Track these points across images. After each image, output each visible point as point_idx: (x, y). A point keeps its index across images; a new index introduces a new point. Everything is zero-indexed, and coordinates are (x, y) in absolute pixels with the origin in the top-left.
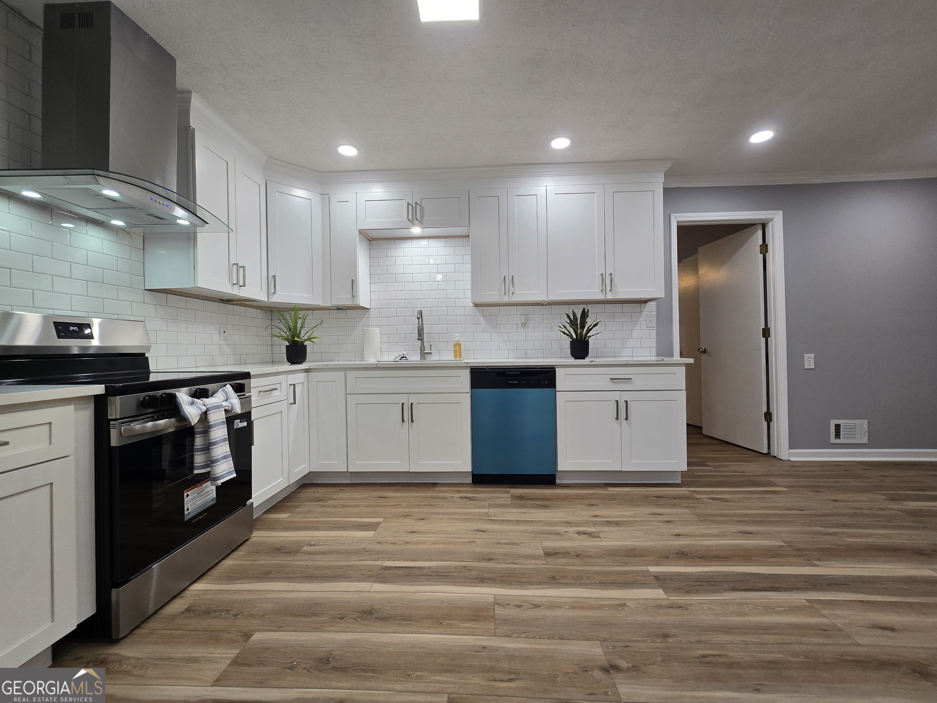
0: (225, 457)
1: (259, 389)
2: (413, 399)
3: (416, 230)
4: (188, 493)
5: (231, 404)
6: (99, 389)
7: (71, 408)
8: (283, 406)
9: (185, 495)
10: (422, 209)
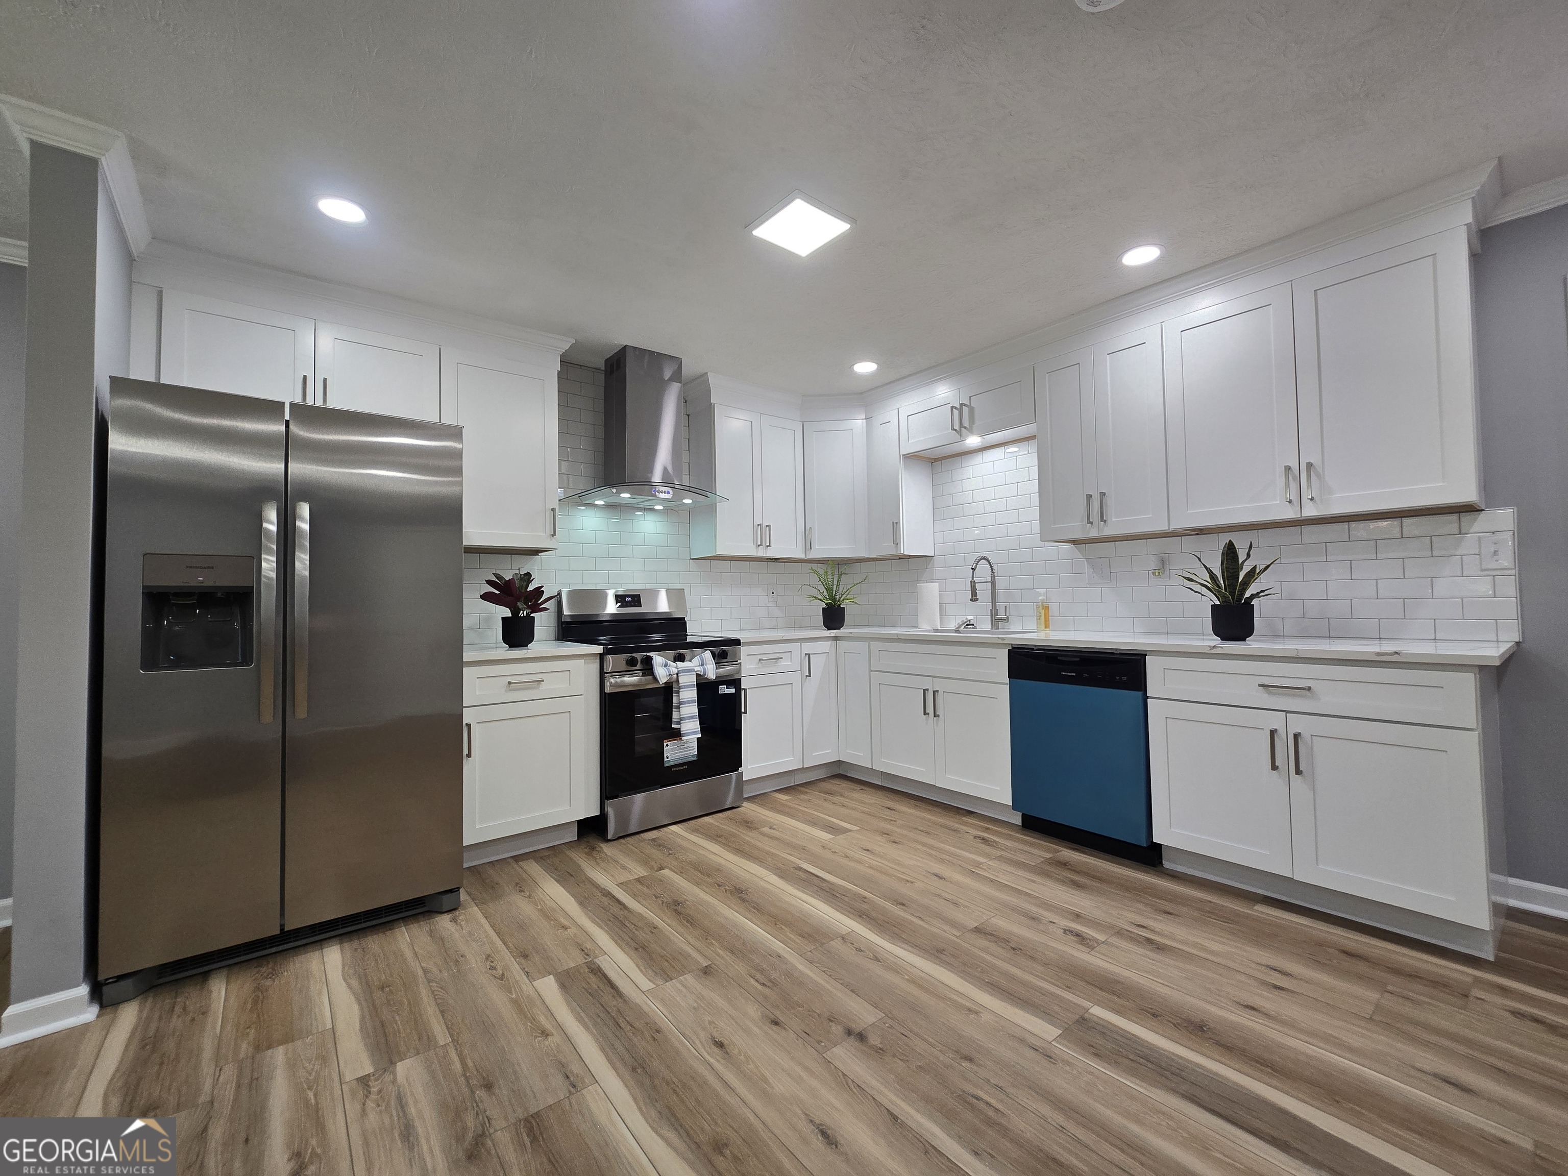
0: (692, 717)
1: (760, 657)
2: (938, 685)
3: (973, 441)
4: (668, 743)
5: (704, 669)
6: (599, 649)
7: (581, 662)
8: (796, 678)
9: (665, 744)
10: (972, 410)
